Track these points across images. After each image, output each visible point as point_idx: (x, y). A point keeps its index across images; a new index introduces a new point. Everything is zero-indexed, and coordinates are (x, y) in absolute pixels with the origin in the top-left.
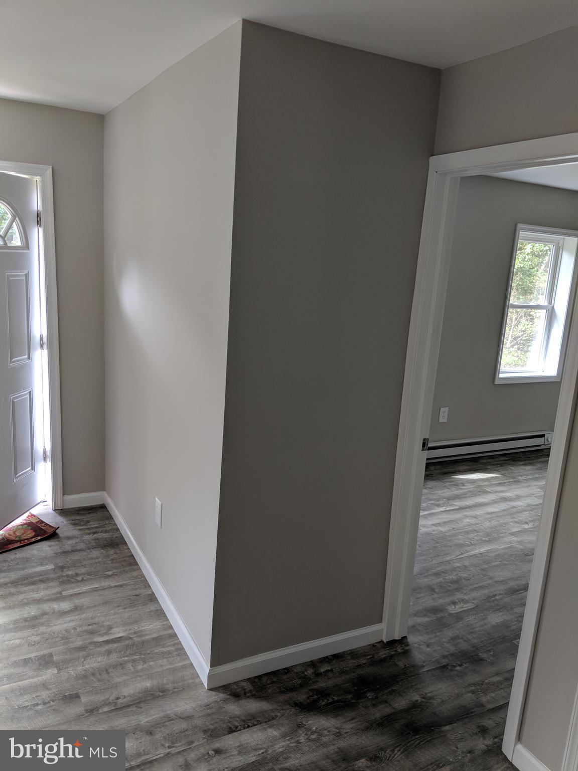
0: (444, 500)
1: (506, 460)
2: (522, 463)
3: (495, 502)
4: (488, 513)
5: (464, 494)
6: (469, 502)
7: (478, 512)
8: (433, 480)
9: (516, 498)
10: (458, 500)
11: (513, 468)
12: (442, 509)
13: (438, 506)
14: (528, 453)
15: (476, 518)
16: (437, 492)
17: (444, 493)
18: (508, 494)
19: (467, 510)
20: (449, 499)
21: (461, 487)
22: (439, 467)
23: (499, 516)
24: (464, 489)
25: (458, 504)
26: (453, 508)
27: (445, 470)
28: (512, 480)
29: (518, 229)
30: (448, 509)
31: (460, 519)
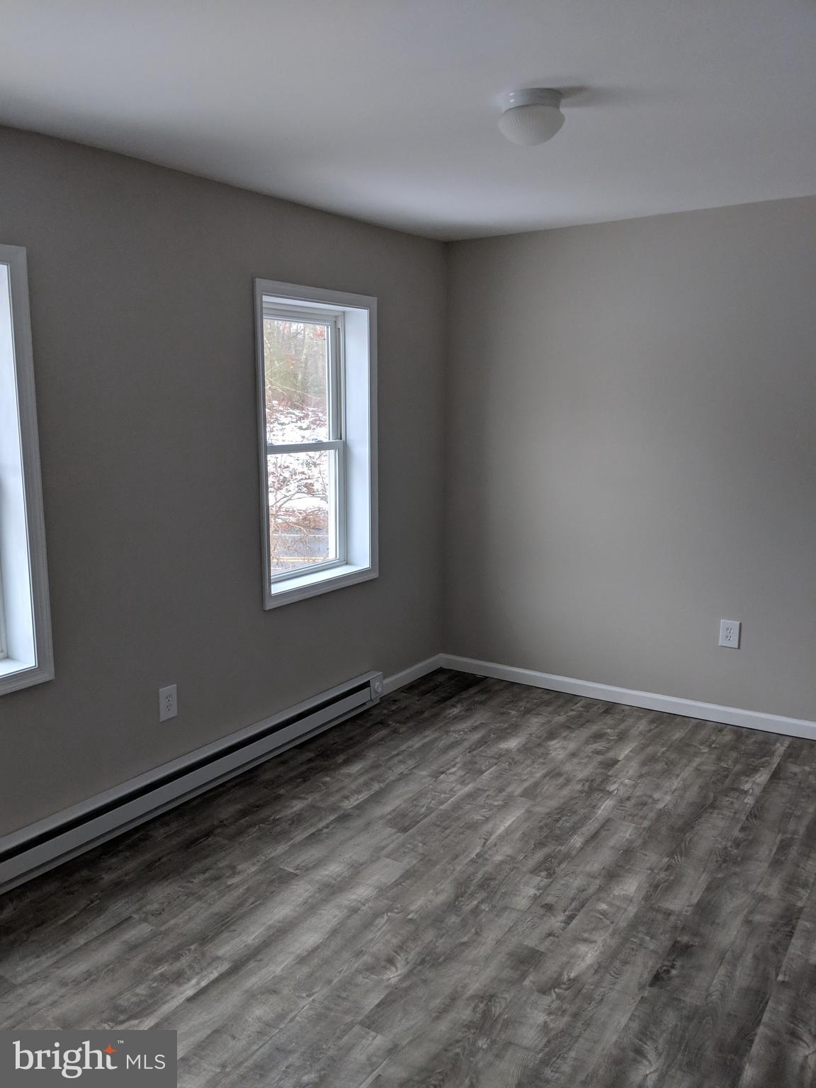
0: (193, 947)
1: (310, 760)
2: (340, 759)
3: (311, 908)
4: (302, 960)
5: (240, 905)
6: (251, 934)
7: (278, 964)
8: (165, 878)
9: (352, 877)
10: (225, 935)
11: (328, 779)
12: (189, 990)
13: (178, 978)
14: (348, 727)
15: (275, 992)
16: (173, 922)
17: (191, 919)
18: (334, 869)
19: (252, 964)
20: (204, 938)
21: (229, 883)
22: (174, 826)
23: (327, 962)
24: (237, 886)
25: (229, 948)
26: (215, 975)
27: (190, 832)
28: (332, 818)
29: (258, 290)
30: (203, 984)
31: (236, 1018)
